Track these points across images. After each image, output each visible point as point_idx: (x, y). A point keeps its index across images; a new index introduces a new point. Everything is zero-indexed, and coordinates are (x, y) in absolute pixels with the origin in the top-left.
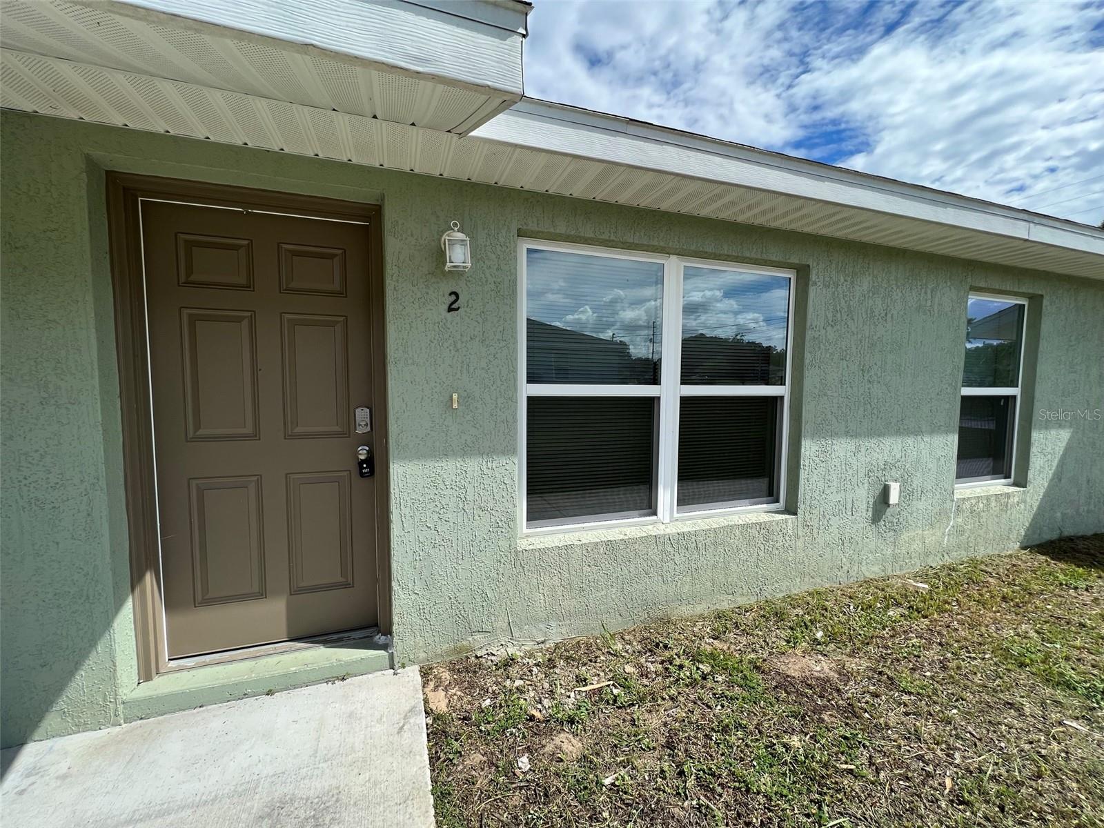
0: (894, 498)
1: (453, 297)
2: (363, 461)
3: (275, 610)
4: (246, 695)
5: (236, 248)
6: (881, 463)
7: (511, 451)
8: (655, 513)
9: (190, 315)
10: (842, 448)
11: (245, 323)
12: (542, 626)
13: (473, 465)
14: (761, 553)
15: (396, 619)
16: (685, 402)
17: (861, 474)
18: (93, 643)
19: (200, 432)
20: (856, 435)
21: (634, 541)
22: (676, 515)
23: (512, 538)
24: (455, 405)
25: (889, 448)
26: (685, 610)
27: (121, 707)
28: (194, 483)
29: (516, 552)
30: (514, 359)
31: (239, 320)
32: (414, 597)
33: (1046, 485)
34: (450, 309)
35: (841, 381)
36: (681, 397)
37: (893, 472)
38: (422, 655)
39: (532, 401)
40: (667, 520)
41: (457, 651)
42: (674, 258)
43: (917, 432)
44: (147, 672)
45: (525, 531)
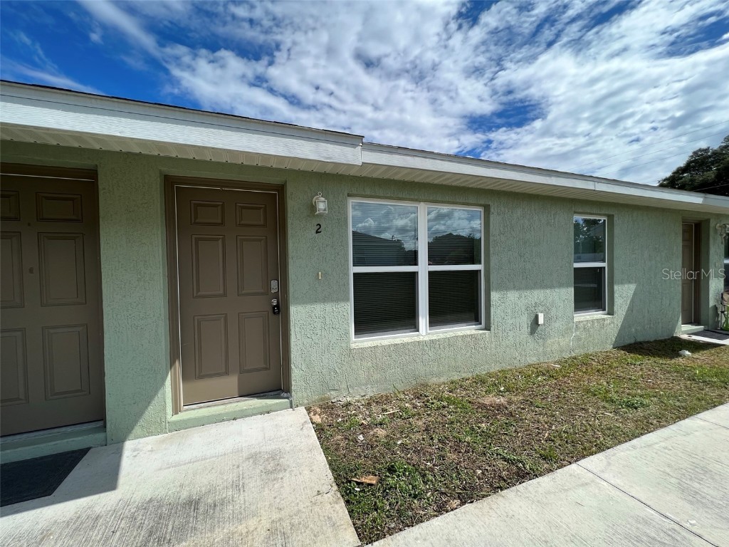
0: (541, 321)
1: (318, 227)
2: (275, 306)
3: (232, 381)
4: (223, 420)
5: (216, 206)
6: (533, 303)
7: (347, 299)
8: (418, 331)
9: (196, 238)
10: (512, 296)
11: (220, 242)
12: (363, 387)
13: (329, 307)
14: (473, 351)
15: (293, 383)
16: (431, 273)
17: (523, 309)
18: (156, 392)
19: (199, 293)
20: (519, 289)
21: (408, 344)
22: (429, 331)
23: (348, 342)
24: (320, 278)
25: (537, 295)
26: (435, 380)
27: (167, 424)
28: (196, 318)
29: (350, 350)
30: (346, 254)
31: (218, 240)
32: (301, 372)
33: (624, 314)
34: (317, 232)
35: (509, 261)
36: (429, 272)
37: (540, 308)
38: (306, 401)
39: (355, 275)
40: (424, 334)
41: (322, 400)
42: (422, 203)
43: (552, 287)
44: (176, 410)
45: (354, 339)
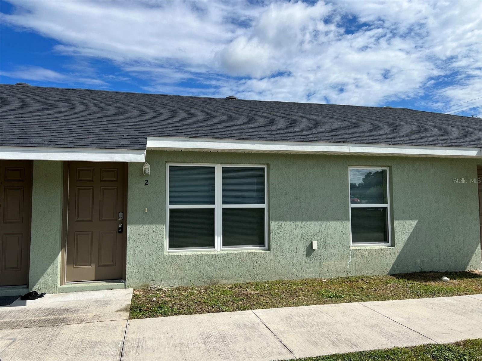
0: (315, 246)
1: (146, 181)
2: (120, 228)
4: (86, 290)
5: (90, 170)
6: (309, 233)
8: (214, 248)
9: (78, 188)
10: (289, 226)
11: (91, 190)
12: (172, 281)
13: (151, 229)
14: (255, 264)
15: (127, 273)
17: (300, 237)
19: (78, 219)
21: (204, 255)
22: (222, 248)
23: (163, 251)
24: (146, 211)
25: (313, 226)
26: (225, 282)
27: (57, 289)
28: (76, 233)
29: (164, 256)
30: (164, 198)
31: (89, 189)
32: (132, 267)
34: (145, 185)
35: (286, 202)
36: (223, 209)
37: (316, 237)
38: (134, 285)
39: (171, 210)
40: (219, 250)
41: (145, 286)
42: (219, 165)
44: (62, 283)
45: (168, 251)
